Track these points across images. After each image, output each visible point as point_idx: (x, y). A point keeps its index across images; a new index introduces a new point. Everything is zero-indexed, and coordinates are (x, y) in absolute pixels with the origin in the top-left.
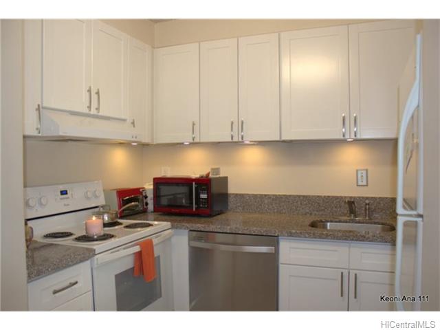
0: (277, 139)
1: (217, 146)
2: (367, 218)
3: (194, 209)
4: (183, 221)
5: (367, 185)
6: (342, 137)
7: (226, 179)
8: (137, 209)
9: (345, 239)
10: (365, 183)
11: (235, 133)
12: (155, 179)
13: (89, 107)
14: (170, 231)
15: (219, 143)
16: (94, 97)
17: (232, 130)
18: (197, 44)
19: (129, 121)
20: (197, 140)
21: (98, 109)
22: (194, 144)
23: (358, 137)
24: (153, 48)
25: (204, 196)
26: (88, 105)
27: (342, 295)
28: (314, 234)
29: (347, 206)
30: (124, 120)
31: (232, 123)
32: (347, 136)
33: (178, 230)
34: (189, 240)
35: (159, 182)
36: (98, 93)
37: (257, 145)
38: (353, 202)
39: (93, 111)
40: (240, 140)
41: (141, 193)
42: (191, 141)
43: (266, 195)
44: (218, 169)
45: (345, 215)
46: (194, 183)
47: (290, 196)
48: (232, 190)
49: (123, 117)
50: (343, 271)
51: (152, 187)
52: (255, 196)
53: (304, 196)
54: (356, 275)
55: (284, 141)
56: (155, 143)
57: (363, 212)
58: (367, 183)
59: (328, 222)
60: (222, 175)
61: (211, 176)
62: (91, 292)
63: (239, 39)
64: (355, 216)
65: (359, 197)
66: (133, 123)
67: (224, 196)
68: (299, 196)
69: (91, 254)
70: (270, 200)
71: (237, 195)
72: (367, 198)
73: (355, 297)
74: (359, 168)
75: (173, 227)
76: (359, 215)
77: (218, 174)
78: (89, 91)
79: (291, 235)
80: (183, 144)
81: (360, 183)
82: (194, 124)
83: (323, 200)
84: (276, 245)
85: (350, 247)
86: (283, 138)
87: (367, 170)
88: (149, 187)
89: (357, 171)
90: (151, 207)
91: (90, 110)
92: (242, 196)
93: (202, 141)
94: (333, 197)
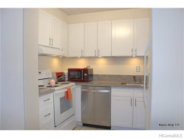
0: (110, 56)
1: (89, 58)
2: (140, 82)
3: (82, 79)
4: (79, 83)
5: (140, 72)
6: (131, 55)
7: (92, 69)
8: (62, 79)
9: (132, 87)
10: (139, 71)
11: (96, 54)
12: (68, 69)
13: (50, 44)
14: (75, 86)
15: (90, 57)
16: (51, 41)
17: (95, 53)
18: (84, 23)
19: (61, 49)
20: (83, 56)
21: (52, 45)
22: (82, 57)
23: (137, 55)
24: (68, 24)
25: (85, 75)
26: (49, 43)
27: (131, 105)
28: (122, 86)
29: (133, 78)
30: (59, 49)
31: (95, 50)
32: (133, 55)
33: (78, 86)
34: (81, 89)
35: (70, 70)
36: (52, 40)
37: (103, 58)
38: (135, 77)
39: (51, 46)
40: (98, 56)
41: (63, 74)
42: (81, 56)
43: (106, 75)
44: (90, 66)
45: (132, 81)
46: (82, 70)
47: (114, 75)
48: (94, 73)
49: (59, 48)
50: (132, 98)
51: (67, 72)
52: (102, 75)
53: (119, 75)
54: (135, 99)
55: (113, 57)
56: (68, 57)
57: (138, 80)
58: (140, 70)
59: (127, 83)
60: (91, 68)
61: (88, 68)
62: (53, 103)
63: (98, 22)
64: (136, 82)
65: (137, 76)
66: (62, 50)
67: (92, 75)
68: (117, 75)
69: (54, 90)
70: (107, 77)
71: (96, 75)
72: (140, 76)
73: (135, 106)
74: (137, 66)
75: (76, 85)
76: (137, 81)
77: (90, 67)
78: (50, 39)
79: (115, 86)
80: (77, 57)
81: (137, 71)
82: (82, 51)
83: (125, 77)
84: (110, 90)
85: (134, 90)
86: (112, 56)
87: (140, 66)
88: (66, 72)
89: (136, 67)
90: (67, 79)
91: (50, 45)
92: (98, 75)
93: (85, 56)
94: (129, 75)
